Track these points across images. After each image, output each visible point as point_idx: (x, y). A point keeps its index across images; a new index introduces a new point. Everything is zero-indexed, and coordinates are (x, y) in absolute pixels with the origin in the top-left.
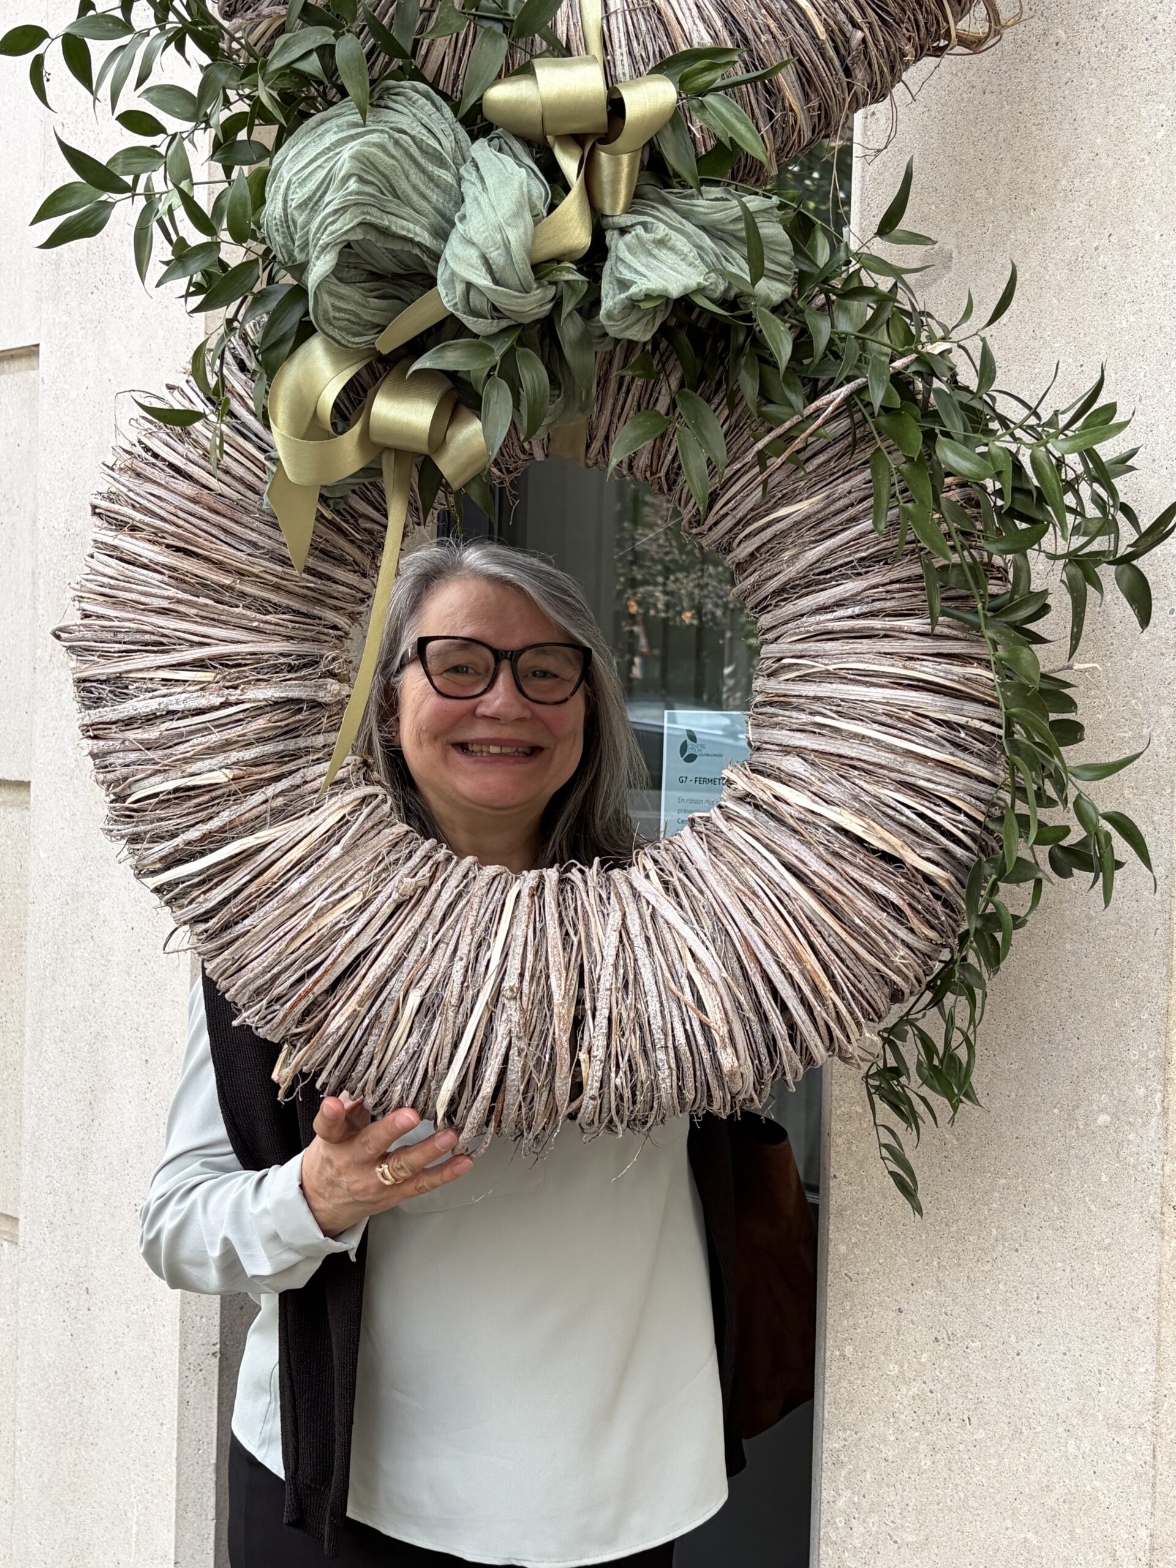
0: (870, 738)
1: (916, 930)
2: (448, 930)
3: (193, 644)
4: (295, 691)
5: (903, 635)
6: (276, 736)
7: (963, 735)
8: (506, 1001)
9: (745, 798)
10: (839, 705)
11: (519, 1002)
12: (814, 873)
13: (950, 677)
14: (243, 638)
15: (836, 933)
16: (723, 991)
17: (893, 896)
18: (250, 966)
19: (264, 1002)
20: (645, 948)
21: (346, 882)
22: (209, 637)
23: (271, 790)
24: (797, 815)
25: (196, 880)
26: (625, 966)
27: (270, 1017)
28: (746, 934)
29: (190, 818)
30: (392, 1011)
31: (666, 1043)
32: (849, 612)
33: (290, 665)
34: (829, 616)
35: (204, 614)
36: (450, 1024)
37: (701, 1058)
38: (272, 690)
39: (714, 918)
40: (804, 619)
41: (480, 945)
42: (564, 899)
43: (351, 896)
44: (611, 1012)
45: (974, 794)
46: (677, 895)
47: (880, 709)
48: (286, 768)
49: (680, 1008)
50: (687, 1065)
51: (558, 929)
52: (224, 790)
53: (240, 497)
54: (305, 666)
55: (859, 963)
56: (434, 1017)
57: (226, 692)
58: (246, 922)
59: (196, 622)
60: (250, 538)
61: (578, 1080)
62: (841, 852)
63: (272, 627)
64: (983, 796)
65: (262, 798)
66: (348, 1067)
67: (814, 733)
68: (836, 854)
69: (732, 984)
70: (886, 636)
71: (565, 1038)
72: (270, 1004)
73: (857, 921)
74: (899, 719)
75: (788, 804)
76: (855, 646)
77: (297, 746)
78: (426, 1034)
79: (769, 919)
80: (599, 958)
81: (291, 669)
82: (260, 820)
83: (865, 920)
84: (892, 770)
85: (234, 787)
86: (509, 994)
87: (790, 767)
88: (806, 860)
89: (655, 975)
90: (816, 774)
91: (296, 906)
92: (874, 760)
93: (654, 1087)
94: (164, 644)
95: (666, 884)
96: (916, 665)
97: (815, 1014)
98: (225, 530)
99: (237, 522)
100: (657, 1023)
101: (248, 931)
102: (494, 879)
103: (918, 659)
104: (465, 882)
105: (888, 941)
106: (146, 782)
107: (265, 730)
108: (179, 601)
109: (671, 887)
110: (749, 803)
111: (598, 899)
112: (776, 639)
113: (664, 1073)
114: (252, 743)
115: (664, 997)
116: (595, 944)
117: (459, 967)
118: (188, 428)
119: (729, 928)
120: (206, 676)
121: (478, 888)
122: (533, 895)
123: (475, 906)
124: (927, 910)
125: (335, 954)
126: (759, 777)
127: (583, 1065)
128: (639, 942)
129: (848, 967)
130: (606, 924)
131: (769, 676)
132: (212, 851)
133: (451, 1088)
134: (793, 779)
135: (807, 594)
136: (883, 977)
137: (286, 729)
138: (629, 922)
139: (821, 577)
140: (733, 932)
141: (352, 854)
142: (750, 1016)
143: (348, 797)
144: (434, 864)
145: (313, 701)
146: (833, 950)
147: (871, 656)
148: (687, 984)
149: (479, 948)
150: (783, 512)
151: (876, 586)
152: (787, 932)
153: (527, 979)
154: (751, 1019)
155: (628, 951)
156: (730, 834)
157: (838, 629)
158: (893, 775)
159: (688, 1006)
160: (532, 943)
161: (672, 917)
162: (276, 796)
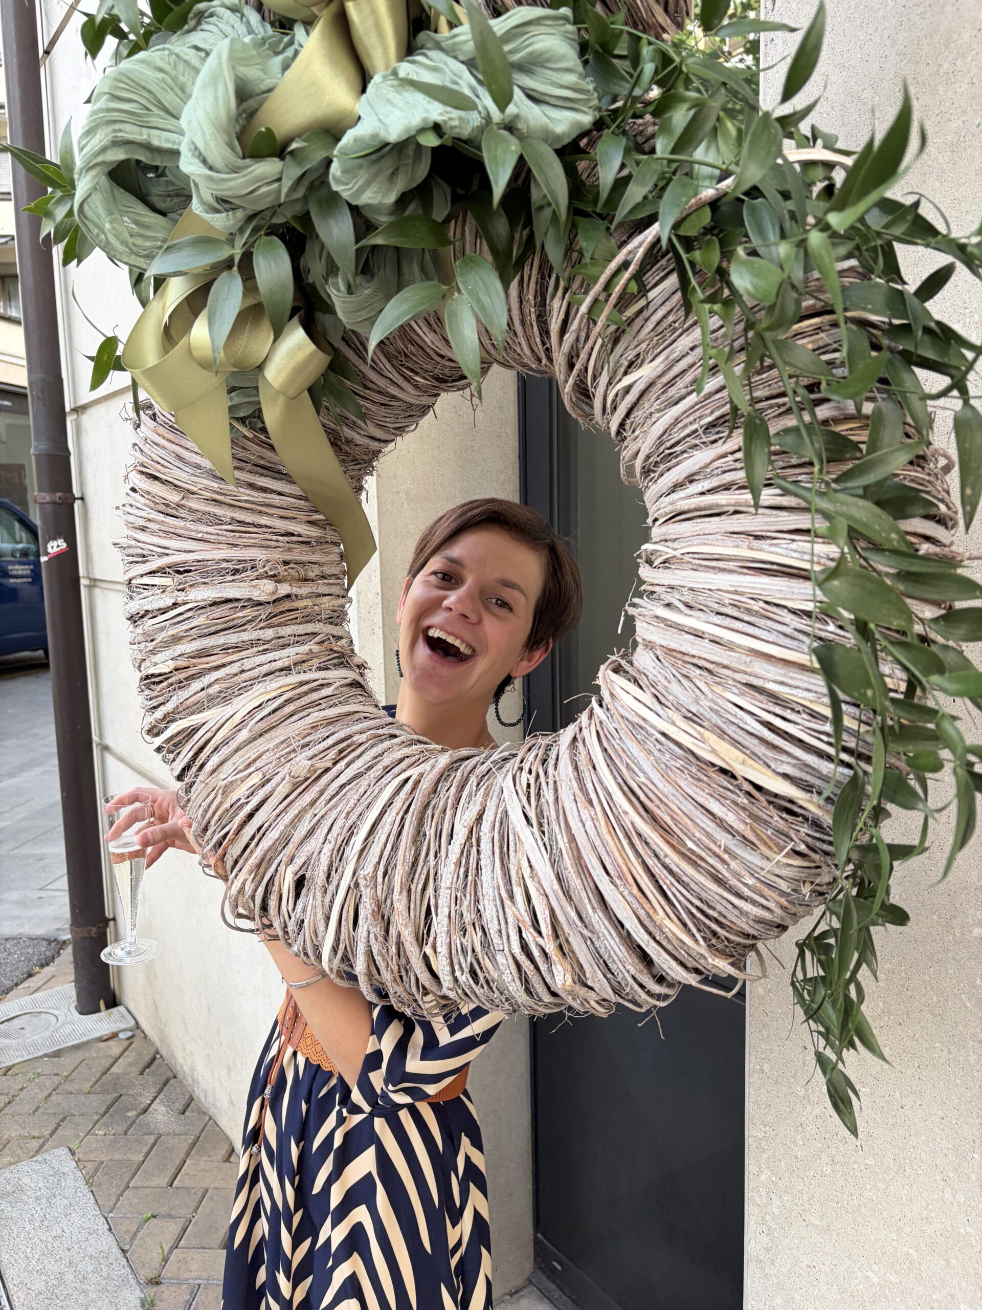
0: (709, 634)
3: (161, 555)
4: (231, 592)
5: (755, 510)
6: (216, 632)
8: (362, 888)
10: (687, 595)
11: (373, 890)
13: (807, 557)
14: (193, 548)
20: (491, 847)
21: (255, 760)
22: (168, 548)
23: (207, 679)
26: (468, 860)
28: (580, 846)
29: (158, 699)
31: (504, 948)
32: (699, 487)
33: (229, 569)
34: (682, 494)
35: (164, 528)
36: (319, 903)
38: (211, 591)
40: (662, 499)
41: (350, 829)
43: (253, 775)
44: (450, 912)
47: (727, 598)
48: (228, 659)
51: (414, 822)
52: (177, 678)
54: (245, 569)
55: (705, 888)
57: (176, 593)
62: (671, 763)
63: (213, 537)
65: (200, 686)
69: (562, 897)
70: (736, 512)
71: (406, 933)
73: (690, 844)
74: (749, 611)
76: (704, 526)
77: (242, 639)
78: (307, 906)
79: (600, 831)
80: (444, 855)
81: (236, 572)
82: (200, 704)
83: (699, 843)
84: (735, 671)
88: (636, 769)
90: (663, 672)
91: (215, 781)
92: (716, 658)
94: (144, 556)
95: (528, 781)
96: (765, 544)
100: (493, 928)
103: (768, 538)
107: (208, 626)
108: (150, 519)
114: (194, 638)
117: (327, 850)
119: (559, 837)
120: (166, 581)
122: (417, 782)
123: (362, 790)
125: (235, 826)
127: (431, 958)
128: (486, 841)
129: (691, 891)
130: (462, 819)
133: (327, 961)
134: (642, 677)
135: (666, 471)
137: (228, 625)
138: (484, 817)
139: (672, 451)
140: (562, 843)
141: (267, 736)
142: (585, 932)
143: (275, 685)
144: (349, 746)
145: (250, 600)
146: (671, 871)
147: (717, 536)
148: (518, 892)
149: (351, 831)
150: (627, 381)
151: (724, 456)
152: (614, 849)
153: (382, 868)
154: (589, 935)
155: (474, 850)
156: (585, 732)
157: (686, 508)
158: (738, 676)
159: (515, 916)
160: (394, 832)
161: (516, 818)
162: (212, 684)
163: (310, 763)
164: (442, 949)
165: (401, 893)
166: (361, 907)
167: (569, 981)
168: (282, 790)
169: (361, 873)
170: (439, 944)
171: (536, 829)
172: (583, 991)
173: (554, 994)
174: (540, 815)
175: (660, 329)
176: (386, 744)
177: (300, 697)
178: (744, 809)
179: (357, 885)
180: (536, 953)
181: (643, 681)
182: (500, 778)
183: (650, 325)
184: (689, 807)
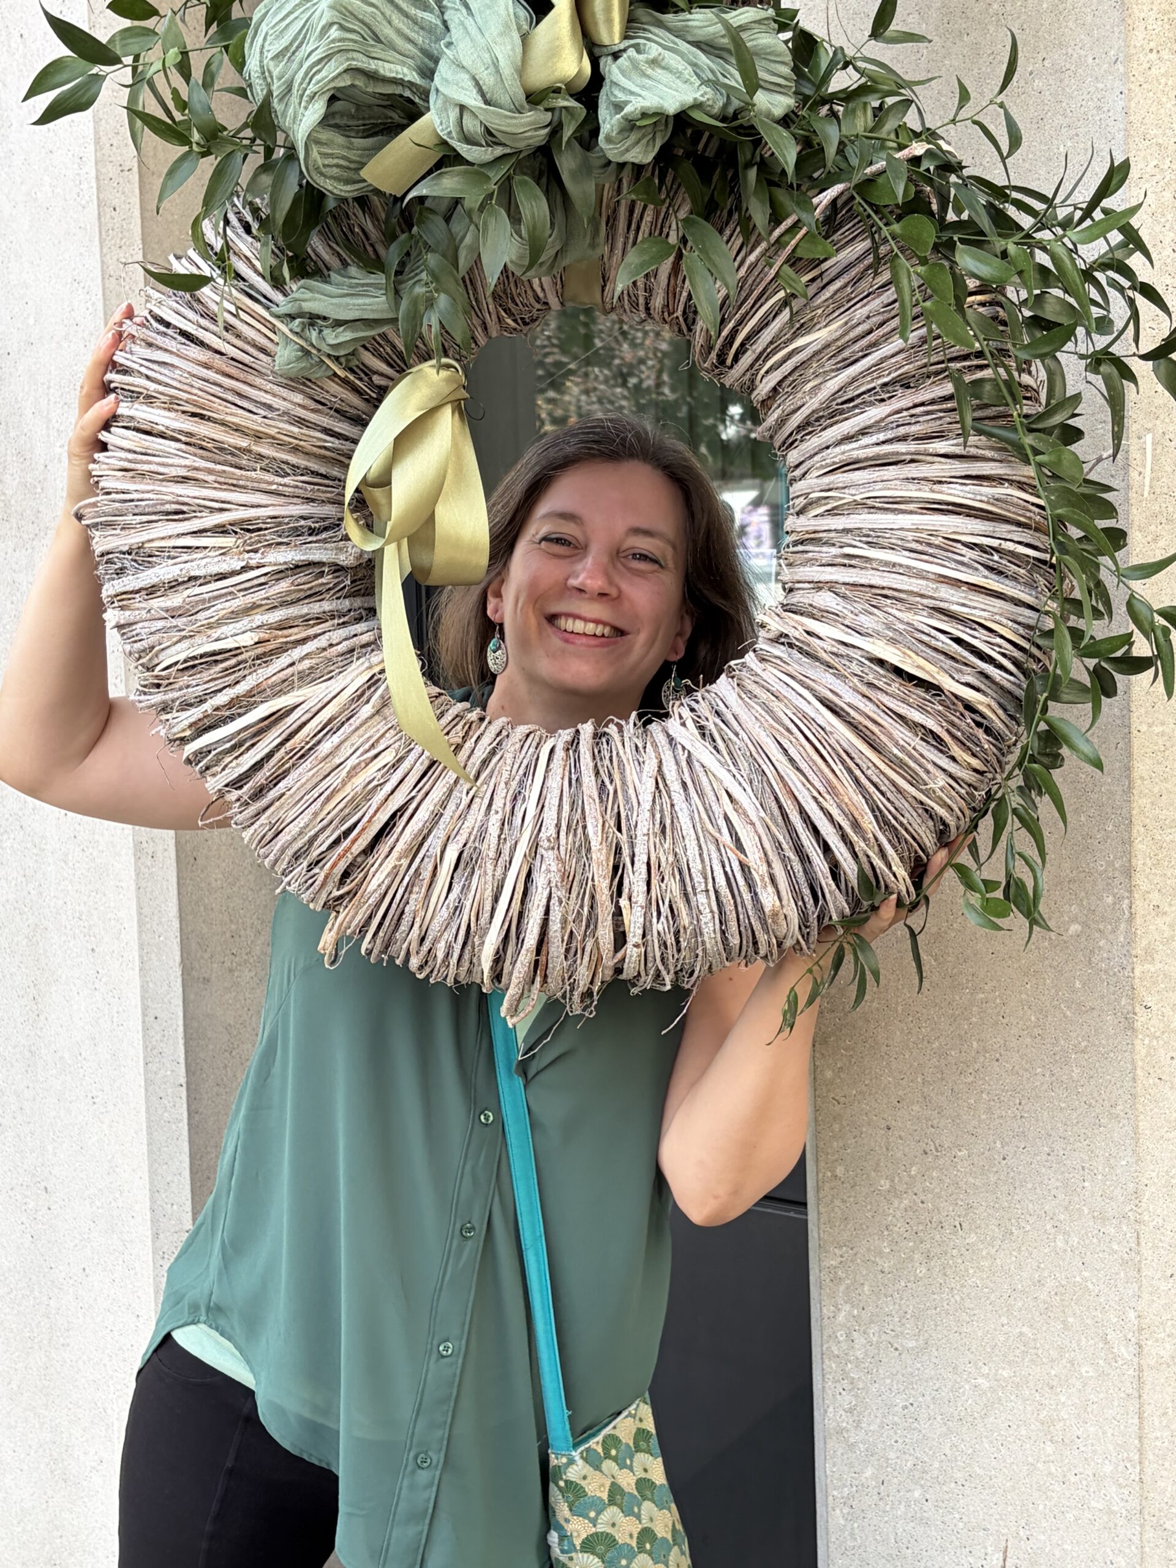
0: (901, 565)
1: (958, 758)
2: (482, 784)
3: (212, 510)
4: (317, 554)
5: (929, 458)
6: (299, 600)
7: (996, 557)
8: (544, 852)
9: (778, 638)
10: (868, 536)
11: (556, 851)
12: (849, 705)
13: (979, 498)
14: (264, 502)
15: (875, 765)
16: (761, 830)
17: (931, 724)
18: (287, 830)
19: (305, 864)
20: (682, 791)
21: (377, 741)
22: (229, 503)
23: (297, 653)
24: (829, 649)
25: (228, 745)
26: (662, 811)
27: (310, 882)
28: (782, 773)
29: (217, 682)
30: (430, 867)
31: (706, 886)
32: (874, 439)
33: (310, 528)
34: (854, 445)
35: (222, 480)
36: (489, 878)
37: (743, 902)
38: (293, 553)
39: (751, 760)
40: (829, 451)
41: (515, 799)
42: (599, 752)
43: (383, 754)
44: (649, 858)
45: (1012, 617)
46: (714, 741)
47: (910, 536)
48: (312, 632)
49: (719, 850)
50: (729, 907)
51: (593, 778)
52: (252, 654)
53: (252, 360)
54: (326, 529)
55: (899, 796)
56: (473, 872)
57: (247, 556)
58: (281, 785)
59: (215, 488)
60: (264, 401)
61: (621, 929)
62: (876, 682)
63: (290, 490)
64: (1020, 619)
65: (288, 661)
66: (392, 928)
67: (845, 565)
68: (870, 685)
69: (770, 823)
70: (912, 461)
71: (604, 885)
72: (310, 868)
73: (895, 751)
74: (929, 545)
75: (820, 638)
76: (882, 473)
77: (321, 610)
78: (465, 889)
79: (804, 755)
80: (635, 804)
81: (312, 532)
82: (286, 683)
83: (903, 749)
84: (922, 596)
85: (260, 651)
86: (546, 844)
87: (822, 602)
88: (840, 693)
89: (692, 819)
90: (849, 607)
91: (328, 767)
92: (906, 588)
93: (698, 932)
94: (183, 512)
95: (701, 728)
96: (944, 487)
97: (857, 849)
98: (239, 395)
99: (251, 385)
100: (696, 867)
101: (283, 795)
102: (528, 736)
103: (945, 482)
104: (498, 739)
105: (928, 772)
106: (173, 649)
107: (289, 593)
108: (196, 469)
109: (707, 732)
110: (783, 644)
111: (634, 749)
112: (804, 475)
113: (706, 917)
114: (276, 607)
115: (702, 839)
116: (631, 791)
117: (495, 820)
118: (197, 293)
119: (764, 767)
120: (228, 541)
121: (511, 746)
122: (568, 749)
123: (509, 761)
124: (969, 739)
125: (371, 811)
126: (790, 614)
127: (624, 912)
128: (675, 786)
129: (888, 800)
130: (641, 772)
131: (798, 514)
132: (240, 715)
133: (494, 941)
134: (825, 614)
135: (832, 425)
136: (926, 811)
137: (309, 592)
138: (665, 769)
139: (845, 406)
140: (769, 772)
142: (791, 854)
143: (377, 658)
145: (333, 564)
147: (897, 482)
148: (724, 826)
149: (514, 801)
150: (798, 343)
151: (898, 412)
152: (823, 767)
153: (564, 828)
154: (792, 858)
155: (664, 797)
158: (925, 601)
159: (725, 846)
160: (567, 794)
162: (302, 659)
164: (639, 899)
168: (419, 769)
169: (543, 835)
170: (634, 894)
175: (836, 298)
179: (531, 851)
183: (826, 294)
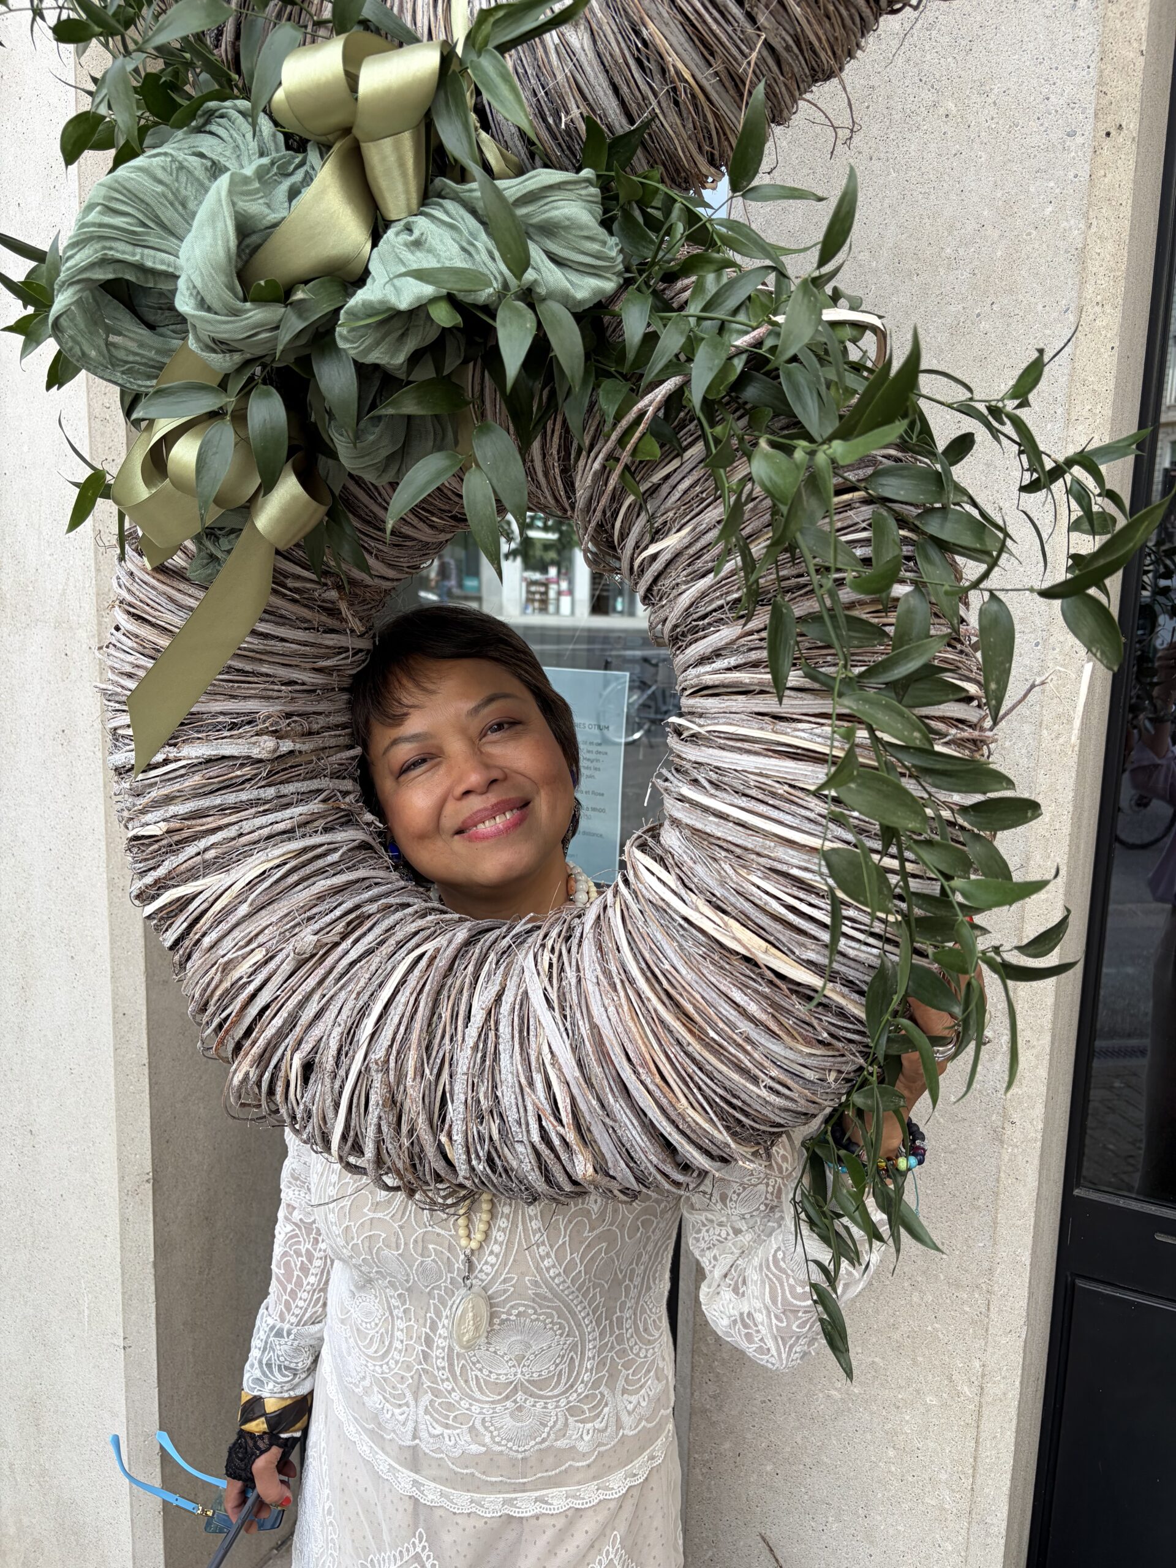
0: (733, 817)
2: (340, 991)
4: (228, 749)
8: (375, 1074)
10: (713, 774)
11: (385, 1075)
13: (830, 742)
15: (691, 1044)
16: (576, 1091)
17: (753, 1007)
21: (257, 935)
23: (203, 844)
24: (654, 901)
26: (485, 1049)
28: (602, 1030)
31: (523, 1137)
32: (725, 663)
33: (228, 723)
34: (708, 668)
36: (328, 1088)
38: (206, 748)
41: (361, 1010)
43: (256, 952)
44: (468, 1097)
47: (753, 780)
48: (226, 820)
51: (429, 1002)
52: (164, 841)
54: (243, 724)
57: (168, 749)
65: (195, 850)
69: (583, 1085)
70: (762, 692)
71: (420, 1121)
74: (774, 795)
76: (730, 703)
77: (238, 800)
80: (460, 1038)
81: (233, 726)
82: (194, 871)
84: (758, 854)
85: (174, 838)
86: (374, 1066)
87: (668, 842)
88: (664, 954)
89: (513, 1063)
90: (689, 853)
92: (741, 843)
96: (789, 728)
100: (512, 1116)
103: (795, 721)
107: (205, 786)
111: (491, 969)
113: (527, 1166)
114: (188, 799)
115: (519, 1089)
117: (336, 1032)
119: (581, 1023)
122: (434, 958)
123: (373, 968)
125: (237, 1007)
127: (447, 1147)
129: (714, 1080)
130: (481, 1000)
132: (161, 896)
135: (693, 643)
137: (224, 784)
138: (503, 999)
139: (699, 623)
140: (584, 1029)
141: (270, 908)
142: (607, 1120)
143: (277, 852)
144: (357, 917)
145: (249, 757)
146: (693, 1060)
147: (743, 716)
148: (538, 1079)
149: (363, 1012)
150: (653, 549)
151: (751, 633)
152: (637, 1037)
153: (394, 1052)
154: (611, 1123)
155: (492, 1034)
156: (610, 911)
157: (710, 683)
158: (762, 860)
159: (534, 1104)
160: (407, 1014)
161: (537, 1001)
162: (206, 850)
163: (316, 938)
164: (458, 1137)
165: (414, 1079)
166: (372, 1091)
167: (591, 1170)
168: (287, 968)
169: (372, 1057)
170: (454, 1132)
171: (557, 1014)
172: (604, 1181)
173: (575, 1183)
174: (562, 997)
175: (687, 498)
176: (399, 915)
177: (304, 865)
178: (766, 997)
179: (368, 1069)
180: (556, 1142)
181: (669, 861)
182: (521, 957)
183: (677, 494)
184: (712, 996)
